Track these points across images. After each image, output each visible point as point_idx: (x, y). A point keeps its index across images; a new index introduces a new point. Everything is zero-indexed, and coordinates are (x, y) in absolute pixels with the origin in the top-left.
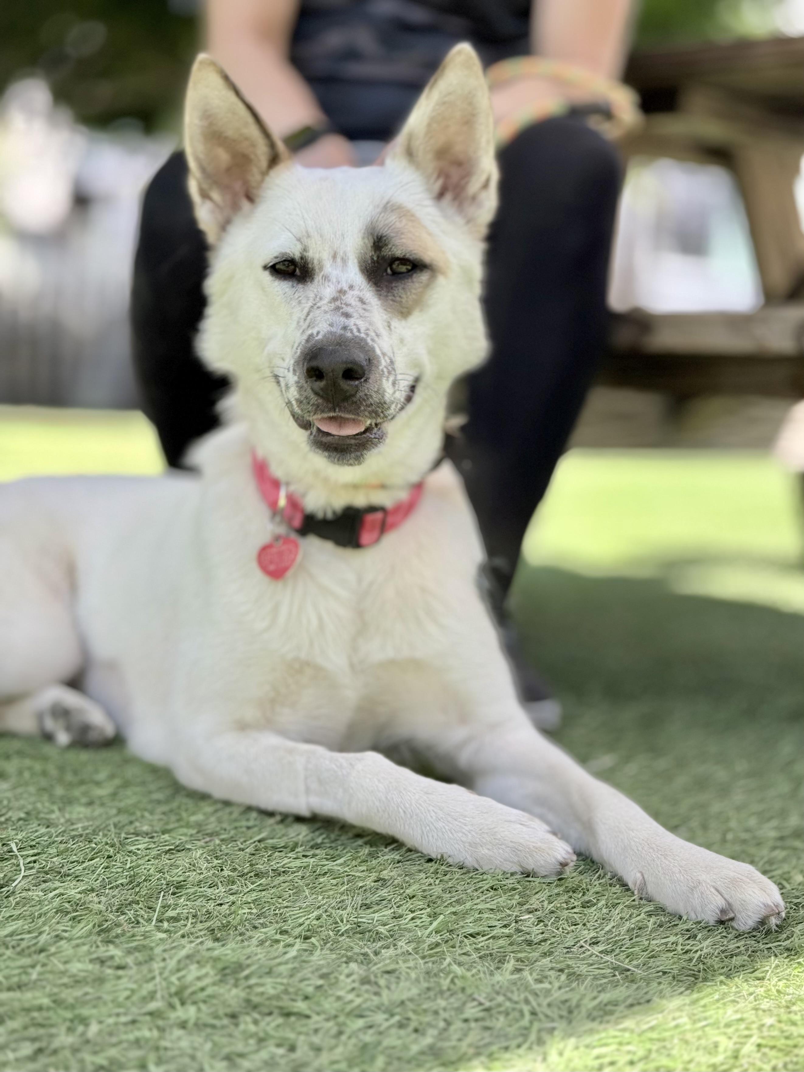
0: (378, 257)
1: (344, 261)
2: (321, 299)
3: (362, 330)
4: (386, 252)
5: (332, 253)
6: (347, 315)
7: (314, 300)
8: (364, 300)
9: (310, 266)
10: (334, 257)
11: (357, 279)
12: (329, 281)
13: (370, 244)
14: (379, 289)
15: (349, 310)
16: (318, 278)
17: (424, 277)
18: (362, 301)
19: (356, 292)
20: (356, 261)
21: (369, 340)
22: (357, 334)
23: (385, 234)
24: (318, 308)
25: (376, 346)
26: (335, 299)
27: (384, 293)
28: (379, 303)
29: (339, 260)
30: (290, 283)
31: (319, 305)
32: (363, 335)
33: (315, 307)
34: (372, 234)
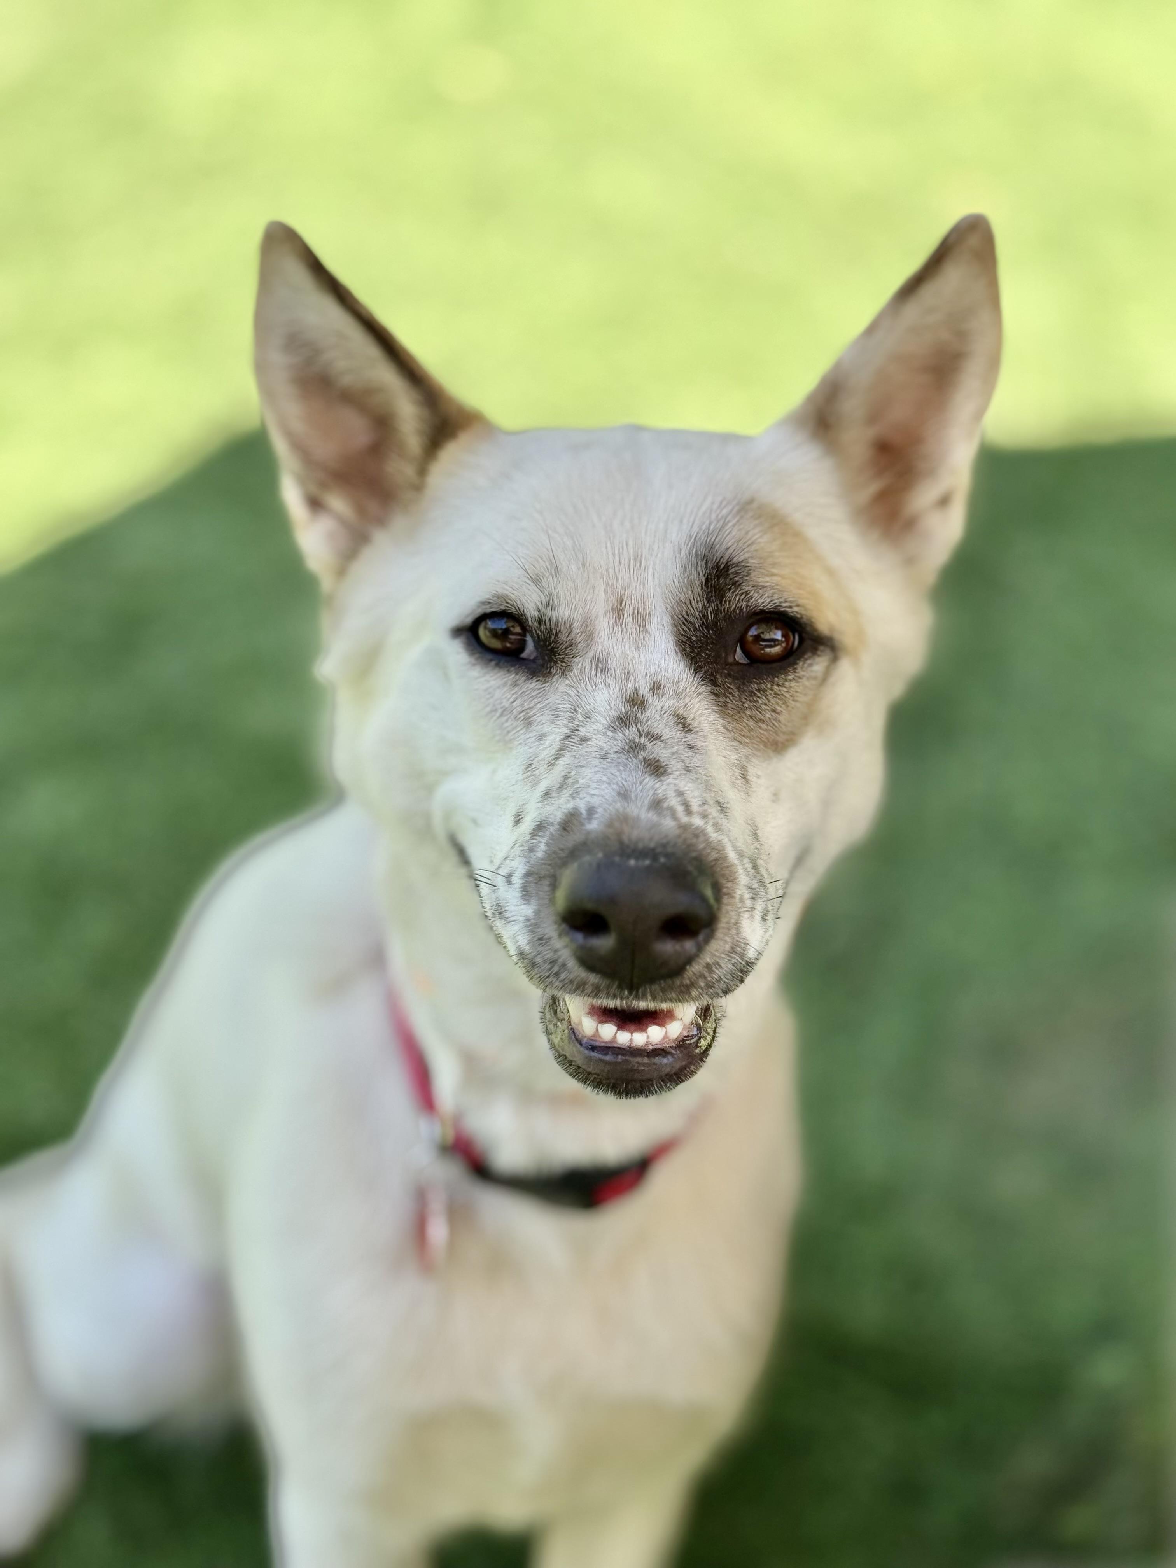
0: (716, 613)
1: (641, 619)
2: (587, 717)
3: (695, 806)
4: (734, 600)
5: (613, 600)
6: (656, 769)
7: (572, 719)
8: (689, 721)
9: (562, 637)
10: (618, 610)
11: (671, 666)
12: (606, 670)
13: (698, 577)
14: (718, 690)
15: (660, 752)
16: (581, 664)
17: (817, 665)
18: (684, 725)
19: (668, 702)
20: (667, 620)
21: (710, 829)
22: (685, 819)
23: (735, 560)
24: (584, 740)
25: (725, 840)
26: (623, 721)
27: (733, 702)
28: (719, 723)
29: (628, 619)
30: (512, 677)
31: (583, 732)
32: (697, 821)
33: (576, 739)
34: (705, 559)
